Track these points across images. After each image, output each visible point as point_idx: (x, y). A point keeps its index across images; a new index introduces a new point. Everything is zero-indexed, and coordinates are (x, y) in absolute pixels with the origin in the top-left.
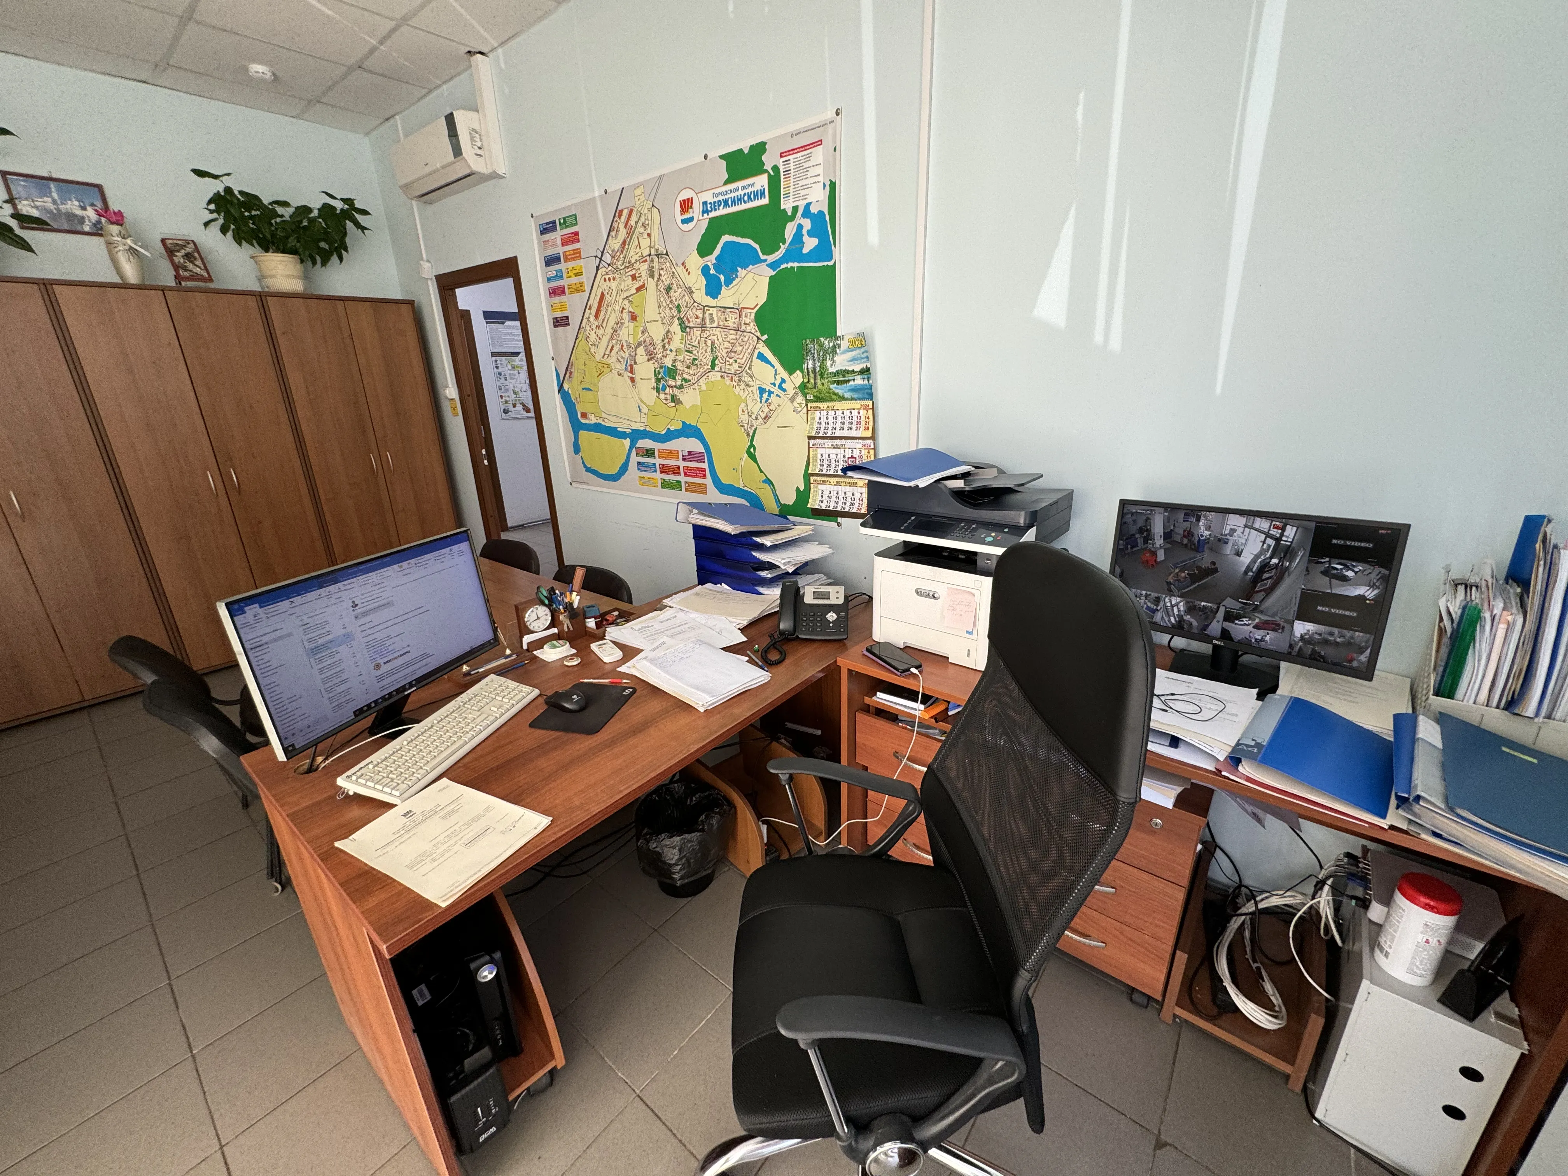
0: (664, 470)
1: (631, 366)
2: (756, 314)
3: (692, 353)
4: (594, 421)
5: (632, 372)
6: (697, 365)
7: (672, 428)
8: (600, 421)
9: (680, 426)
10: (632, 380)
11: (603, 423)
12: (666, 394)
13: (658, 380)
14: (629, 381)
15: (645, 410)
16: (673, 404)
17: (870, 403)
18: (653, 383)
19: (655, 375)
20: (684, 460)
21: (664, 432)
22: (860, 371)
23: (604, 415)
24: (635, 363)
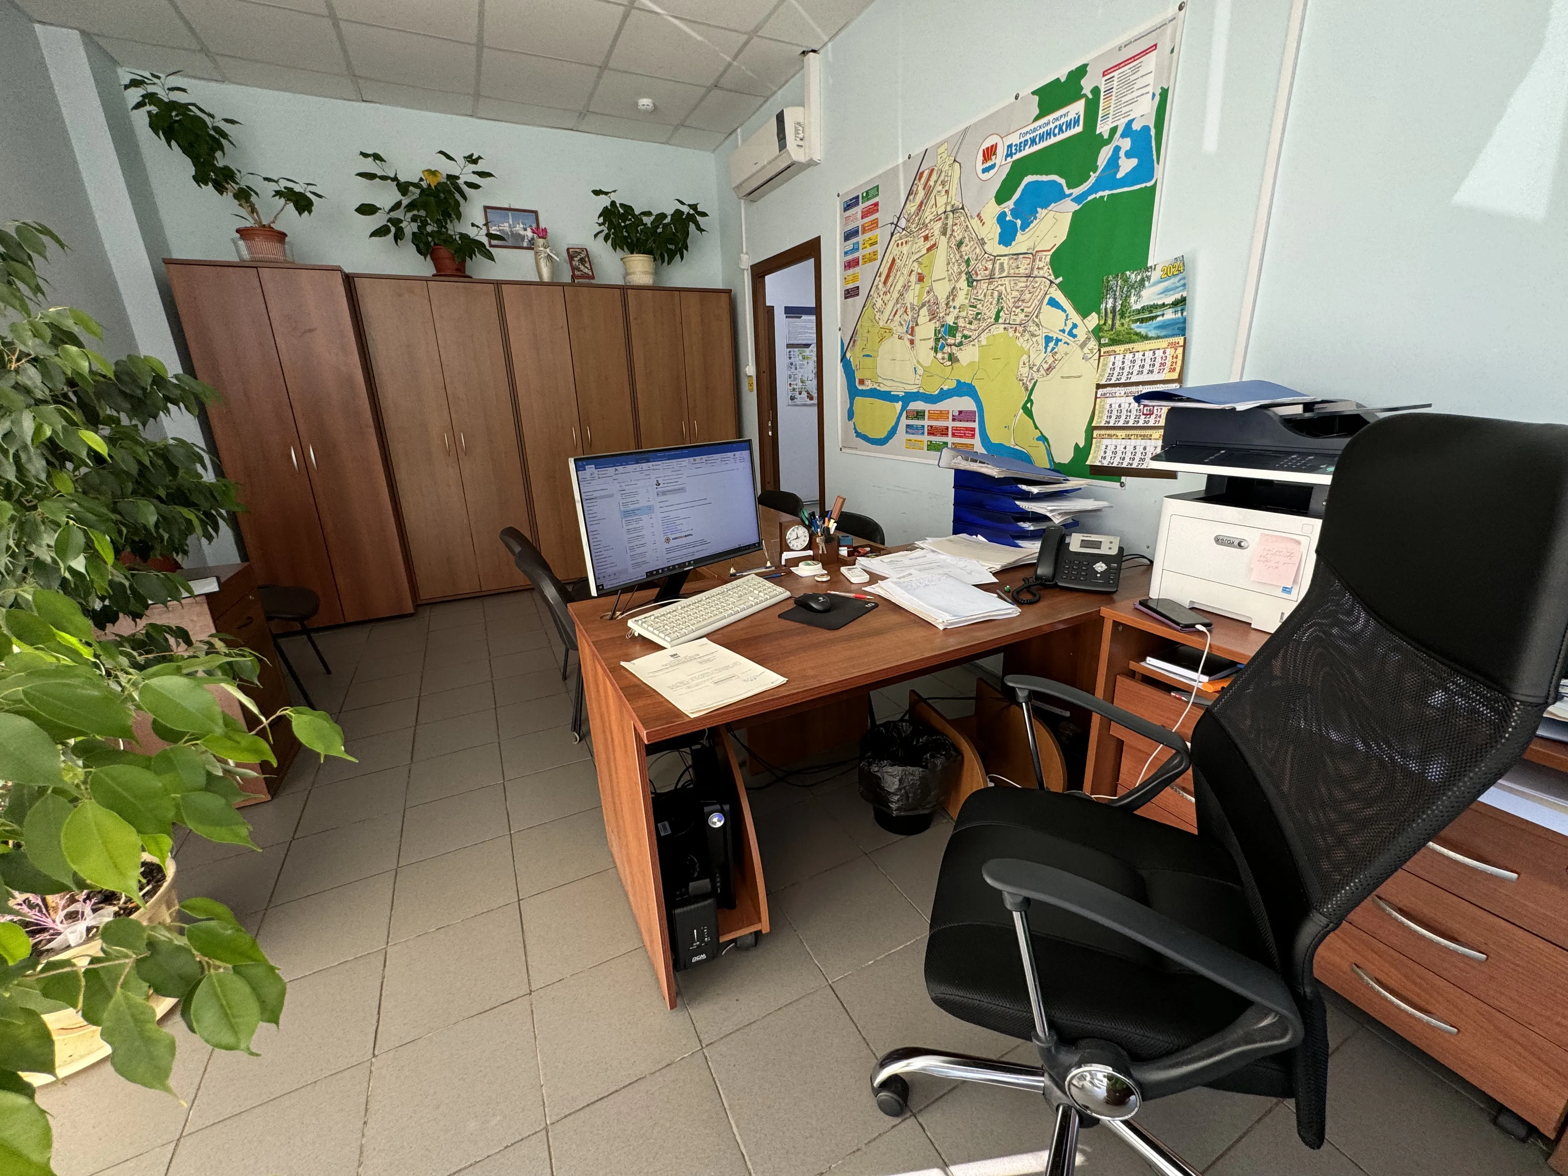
0: (932, 431)
1: (913, 328)
2: (1052, 256)
3: (975, 307)
4: (870, 386)
5: (912, 334)
6: (979, 320)
7: (945, 388)
8: (876, 386)
9: (953, 385)
10: (912, 342)
11: (878, 388)
12: (944, 353)
13: (937, 340)
14: (908, 343)
15: (920, 371)
16: (950, 363)
17: (1181, 340)
18: (932, 343)
19: (935, 335)
20: (954, 420)
21: (936, 393)
22: (1172, 304)
23: (880, 380)
24: (917, 325)
